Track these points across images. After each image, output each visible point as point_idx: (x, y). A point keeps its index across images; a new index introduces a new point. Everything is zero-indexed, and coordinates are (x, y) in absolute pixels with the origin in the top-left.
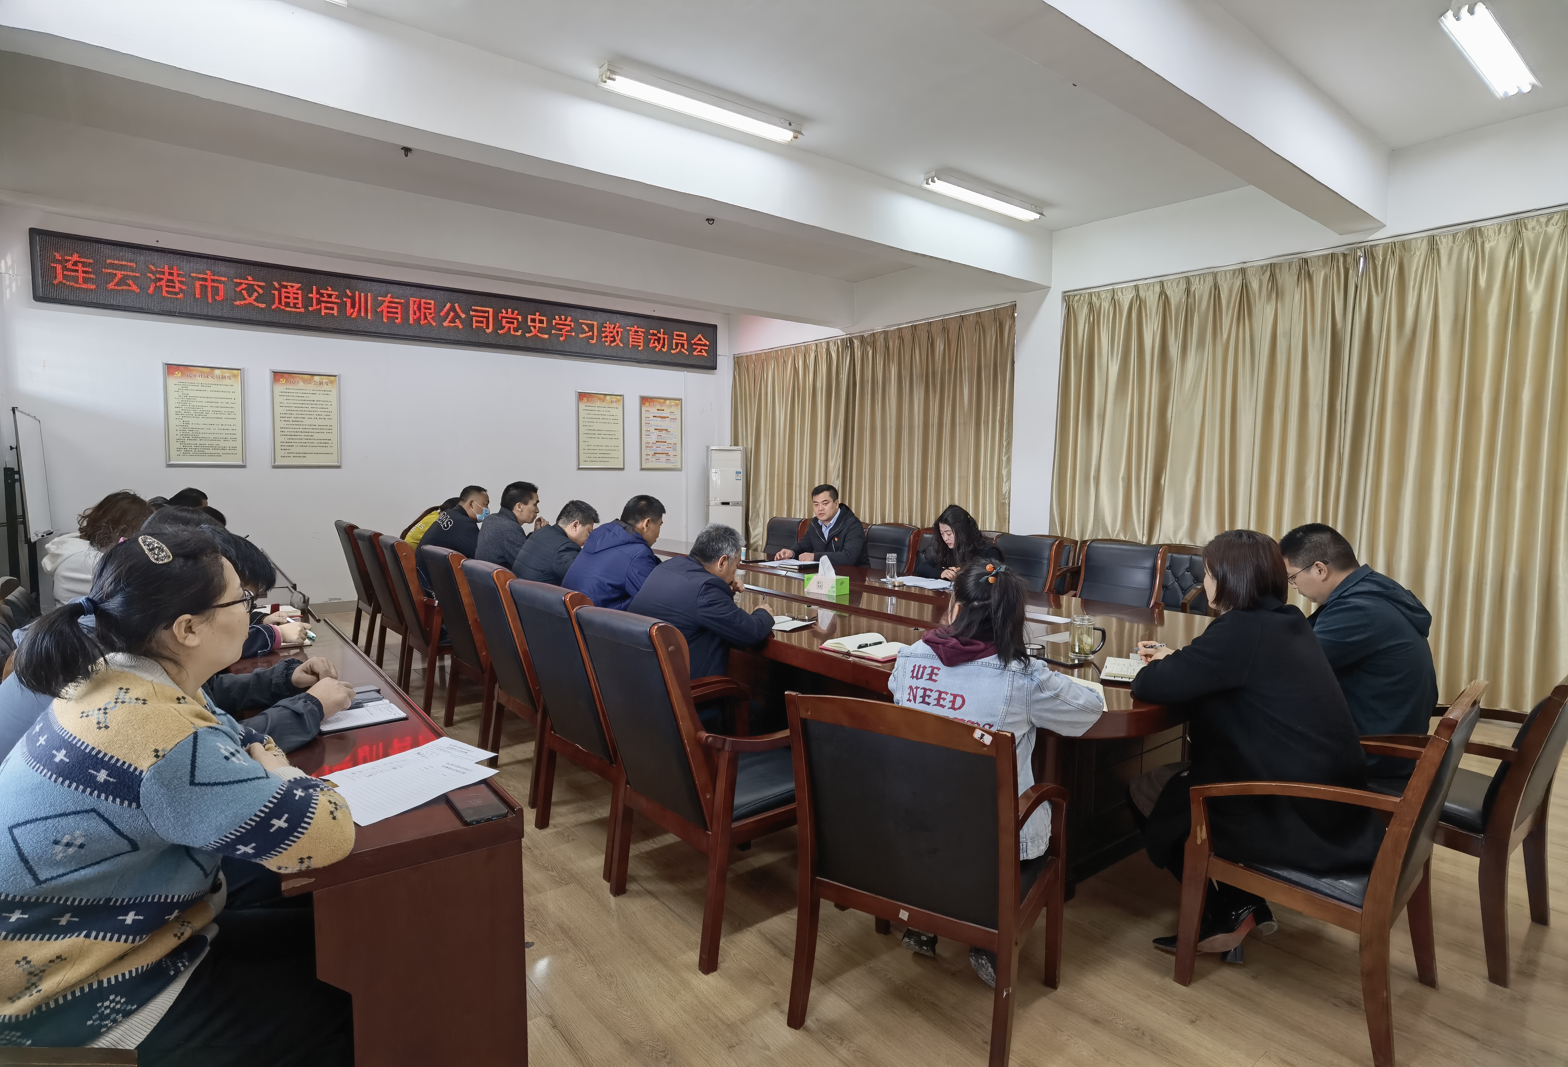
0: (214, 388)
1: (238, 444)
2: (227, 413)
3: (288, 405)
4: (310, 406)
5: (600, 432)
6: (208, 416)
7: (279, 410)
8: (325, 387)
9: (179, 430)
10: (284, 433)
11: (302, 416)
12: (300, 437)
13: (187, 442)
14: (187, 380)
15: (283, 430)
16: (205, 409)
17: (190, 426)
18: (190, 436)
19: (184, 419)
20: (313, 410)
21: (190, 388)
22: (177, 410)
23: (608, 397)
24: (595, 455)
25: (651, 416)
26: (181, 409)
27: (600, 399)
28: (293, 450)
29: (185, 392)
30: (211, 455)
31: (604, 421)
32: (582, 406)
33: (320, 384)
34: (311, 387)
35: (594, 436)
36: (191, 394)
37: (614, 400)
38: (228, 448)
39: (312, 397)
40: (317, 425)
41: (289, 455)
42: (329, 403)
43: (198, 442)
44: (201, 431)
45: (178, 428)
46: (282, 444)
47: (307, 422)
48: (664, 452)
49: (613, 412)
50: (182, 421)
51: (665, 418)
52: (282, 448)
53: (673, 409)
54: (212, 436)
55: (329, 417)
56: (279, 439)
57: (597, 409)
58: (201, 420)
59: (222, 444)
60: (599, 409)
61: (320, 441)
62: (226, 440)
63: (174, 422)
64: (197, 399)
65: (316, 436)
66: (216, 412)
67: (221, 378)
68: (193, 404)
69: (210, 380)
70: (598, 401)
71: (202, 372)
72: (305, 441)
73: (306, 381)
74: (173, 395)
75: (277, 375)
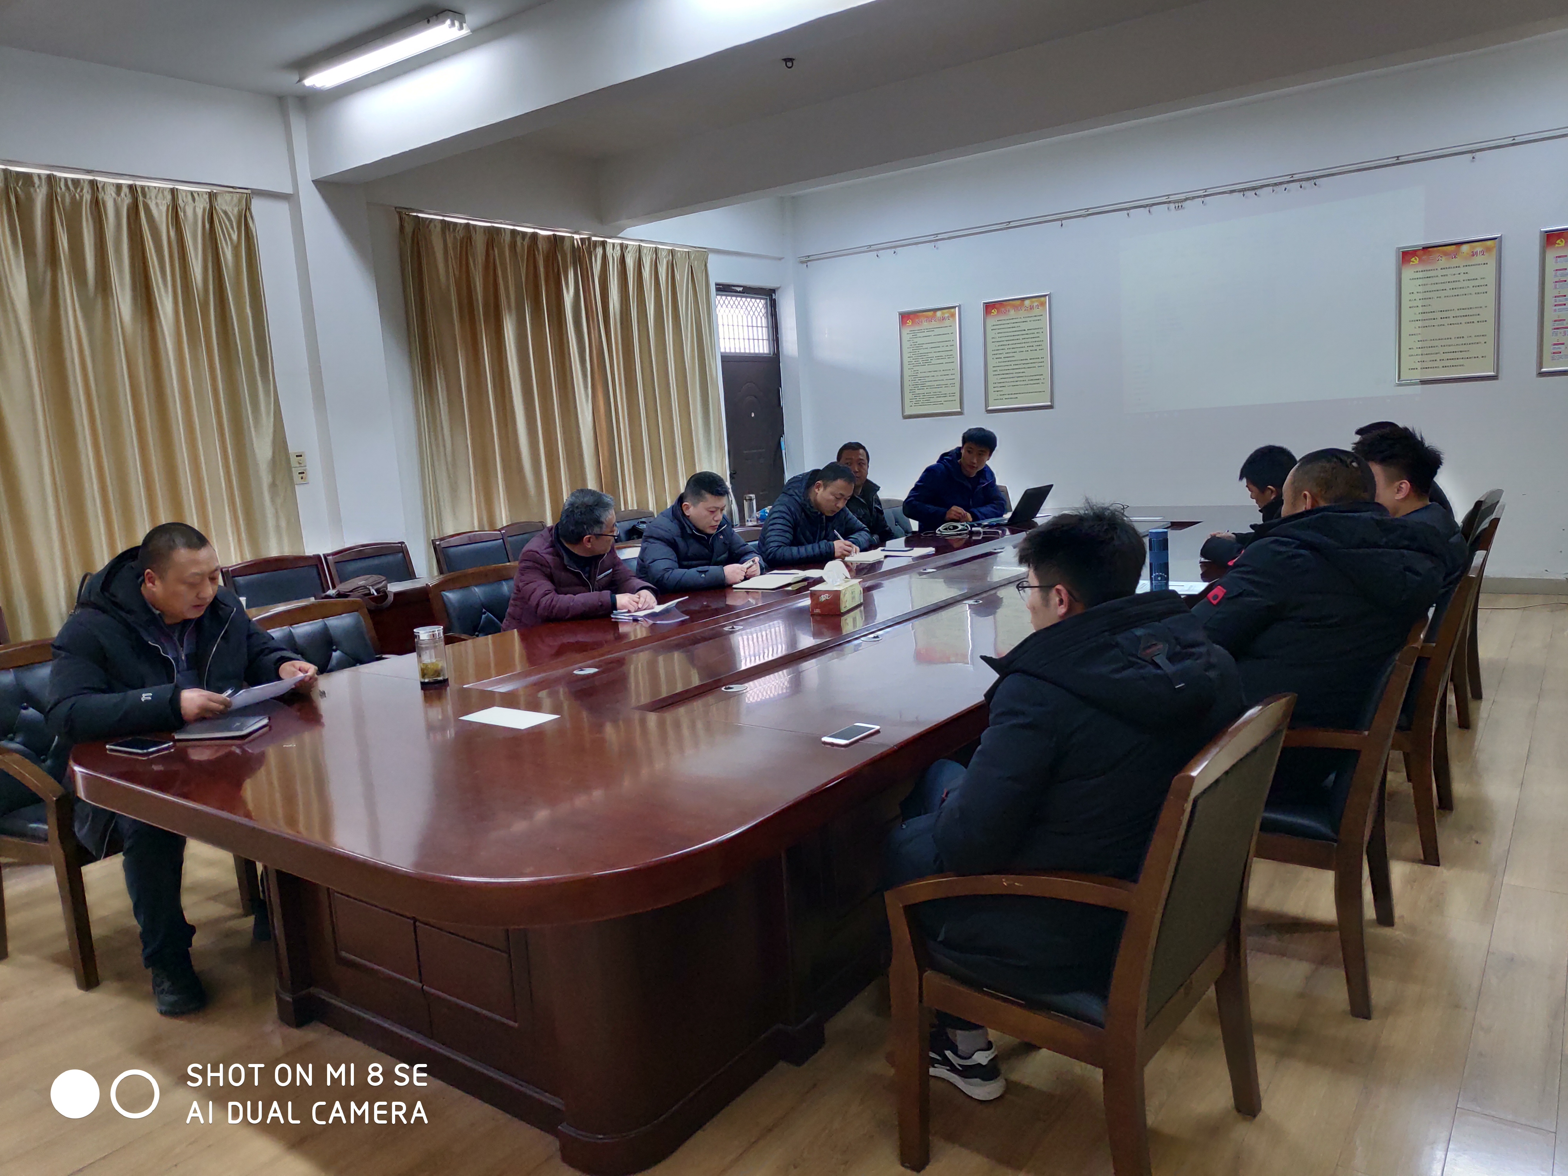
0: (937, 331)
1: (957, 389)
2: (948, 357)
3: (1000, 339)
4: (1021, 337)
5: (1444, 314)
6: (932, 362)
7: (991, 347)
8: (1036, 312)
9: (911, 380)
10: (996, 373)
11: (1014, 350)
12: (1011, 376)
13: (917, 392)
14: (917, 327)
15: (995, 369)
16: (930, 355)
17: (920, 375)
18: (920, 386)
19: (915, 368)
20: (1024, 341)
21: (919, 335)
22: (910, 360)
23: (1465, 248)
24: (1433, 357)
26: (912, 358)
27: (1446, 254)
28: (1006, 390)
29: (915, 340)
30: (935, 403)
31: (1456, 292)
32: (1408, 273)
33: (1031, 309)
34: (1022, 313)
35: (1433, 322)
36: (920, 341)
37: (1479, 249)
38: (948, 395)
39: (1024, 326)
40: (1029, 359)
41: (1001, 397)
42: (1042, 330)
43: (926, 391)
44: (927, 379)
45: (910, 378)
46: (995, 385)
47: (1018, 356)
49: (1474, 272)
50: (913, 370)
52: (996, 389)
54: (935, 383)
55: (1040, 348)
56: (992, 379)
57: (1440, 272)
58: (926, 368)
59: (944, 390)
60: (1444, 272)
61: (1032, 378)
62: (946, 386)
63: (907, 373)
64: (925, 346)
65: (1028, 372)
66: (938, 358)
67: (944, 319)
68: (921, 351)
69: (934, 324)
70: (1443, 259)
71: (927, 317)
72: (1016, 379)
73: (1016, 308)
74: (906, 345)
75: (989, 307)
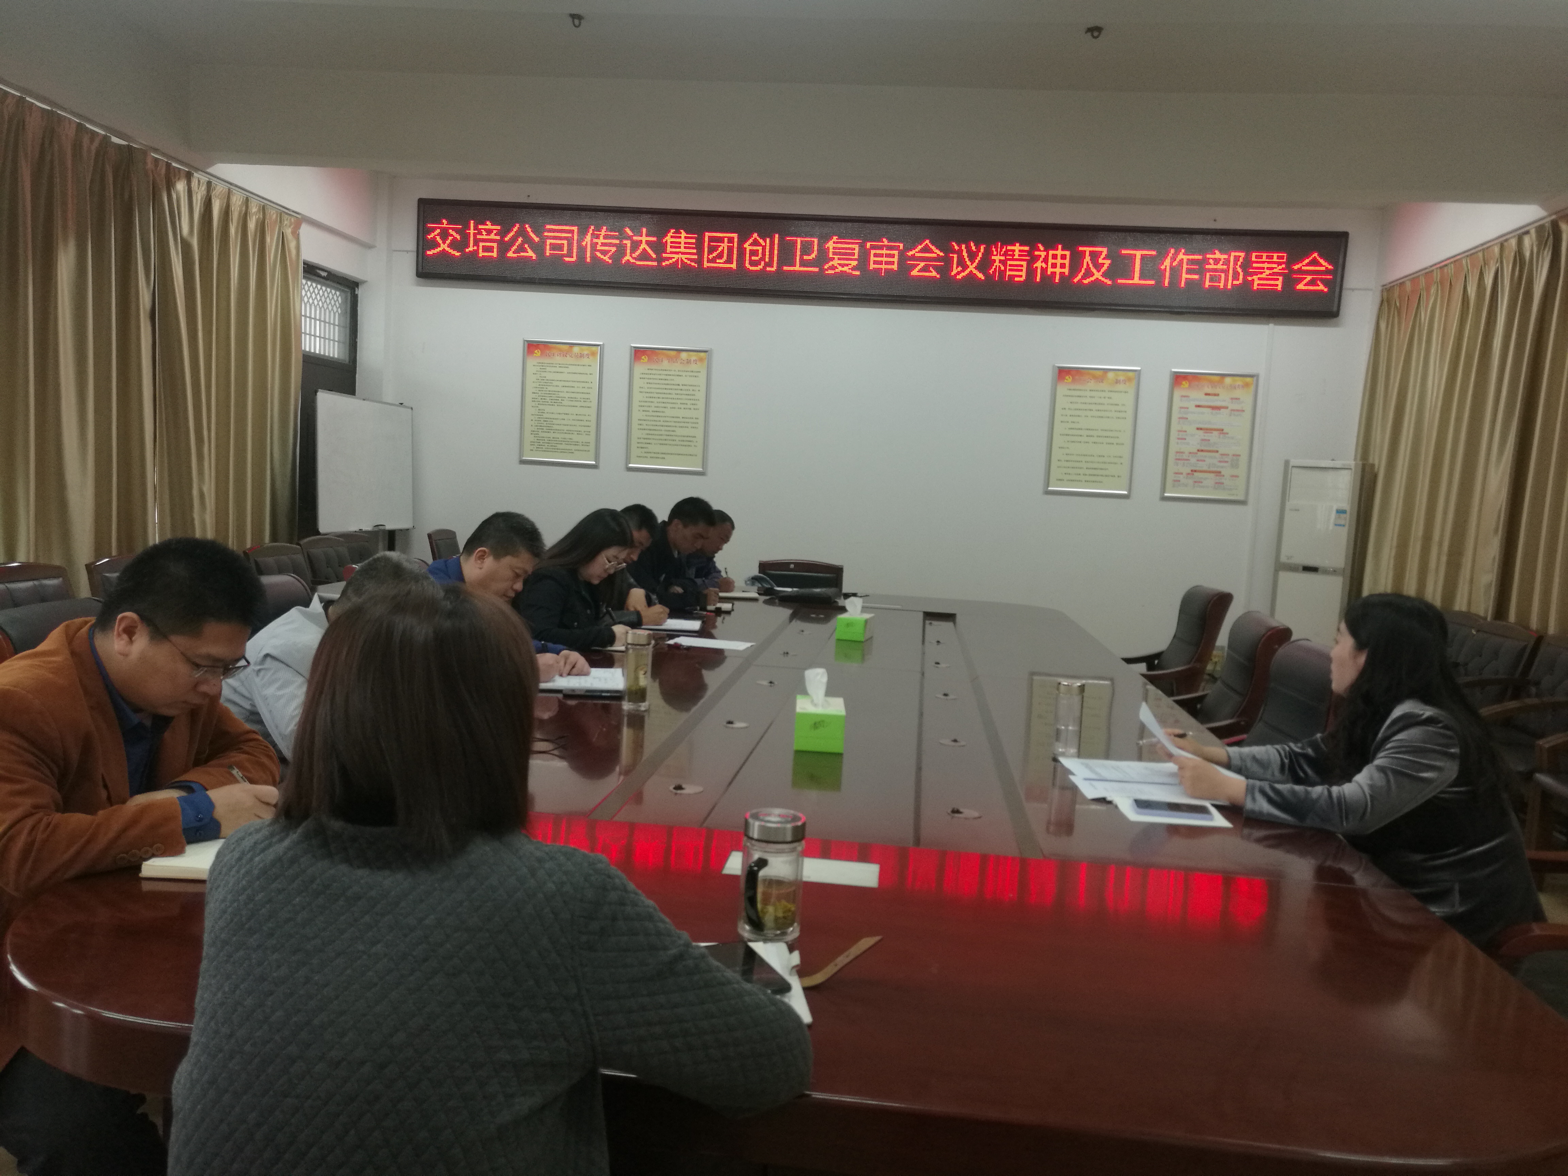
0: (572, 369)
1: (592, 439)
2: (582, 400)
3: (648, 390)
4: (673, 392)
5: (1089, 433)
6: (564, 403)
7: (637, 397)
8: (693, 367)
9: (534, 420)
10: (641, 426)
11: (663, 405)
12: (660, 433)
13: (541, 434)
14: (547, 360)
15: (640, 422)
16: (561, 395)
17: (545, 415)
18: (545, 428)
19: (541, 407)
20: (677, 396)
21: (548, 369)
22: (534, 396)
23: (1111, 376)
24: (1078, 471)
25: (1191, 405)
26: (537, 395)
27: (1095, 377)
28: (650, 449)
29: (543, 374)
30: (563, 451)
31: (1099, 414)
32: (1063, 389)
33: (688, 363)
34: (677, 366)
35: (1080, 439)
36: (549, 376)
37: (1122, 378)
38: (580, 444)
39: (678, 380)
40: (681, 417)
41: (644, 455)
42: (698, 388)
43: (551, 435)
44: (555, 422)
45: (533, 417)
46: (639, 441)
47: (669, 412)
48: (1212, 469)
49: (1116, 398)
50: (538, 409)
51: (1218, 408)
52: (640, 445)
53: (1238, 393)
54: (566, 428)
55: (695, 407)
56: (636, 433)
58: (555, 409)
59: (575, 438)
61: (682, 438)
62: (579, 433)
63: (530, 410)
64: (555, 383)
65: (679, 431)
66: (571, 399)
67: (582, 356)
68: (550, 388)
69: (569, 360)
70: (1092, 381)
71: (560, 350)
72: (665, 437)
73: (671, 359)
74: (531, 378)
75: (638, 353)
